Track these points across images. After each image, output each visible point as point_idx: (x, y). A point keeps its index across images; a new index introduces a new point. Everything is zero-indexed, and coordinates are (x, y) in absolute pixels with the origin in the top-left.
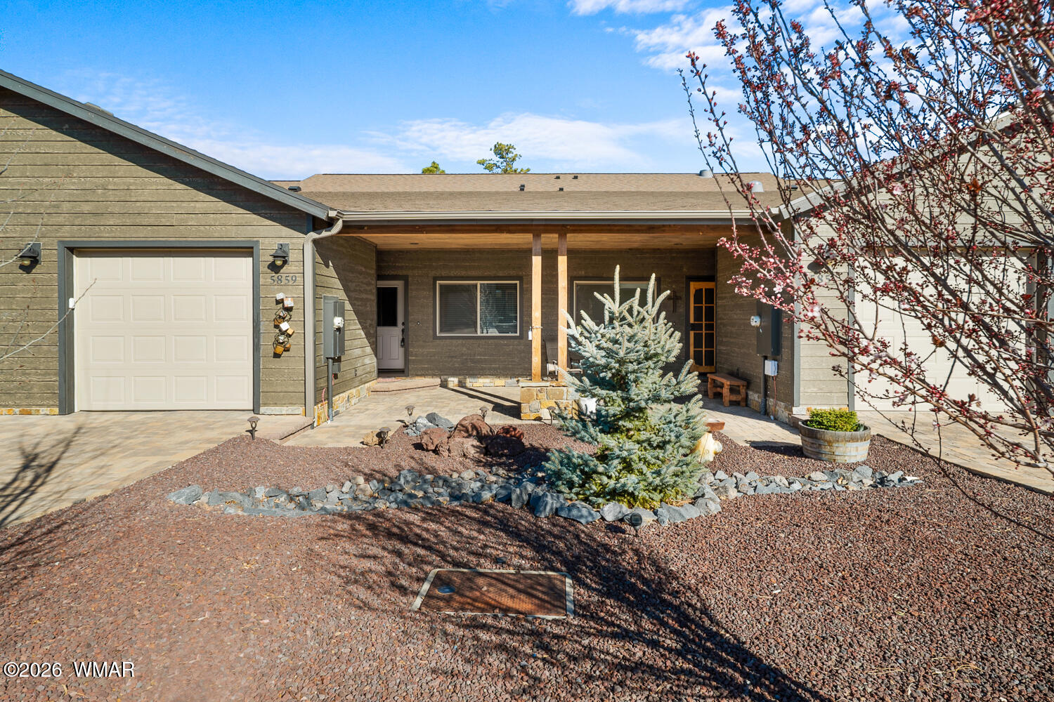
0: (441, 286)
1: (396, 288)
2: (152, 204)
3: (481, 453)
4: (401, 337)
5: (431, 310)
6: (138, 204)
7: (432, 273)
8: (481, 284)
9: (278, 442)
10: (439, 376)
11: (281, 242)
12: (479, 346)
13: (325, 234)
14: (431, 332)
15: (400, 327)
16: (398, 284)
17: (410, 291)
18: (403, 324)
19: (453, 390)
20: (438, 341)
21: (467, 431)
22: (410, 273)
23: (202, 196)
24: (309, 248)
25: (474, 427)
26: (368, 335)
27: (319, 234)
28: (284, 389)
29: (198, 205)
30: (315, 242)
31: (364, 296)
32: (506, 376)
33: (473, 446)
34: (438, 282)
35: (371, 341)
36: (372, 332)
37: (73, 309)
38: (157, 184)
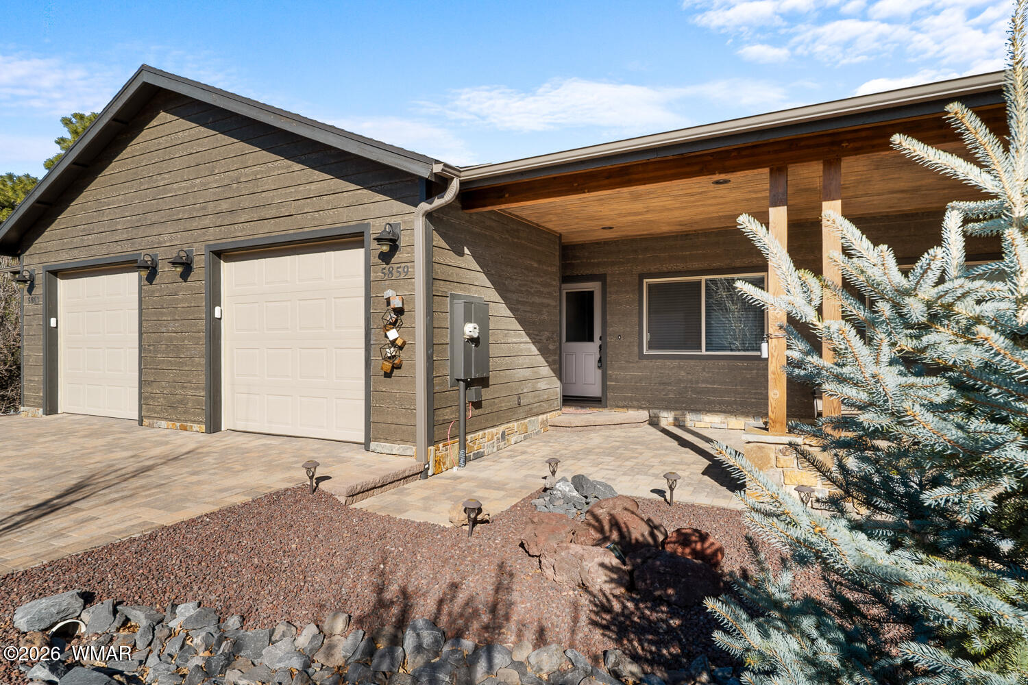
0: (650, 286)
1: (593, 292)
2: (274, 193)
3: (619, 582)
4: (598, 356)
5: (635, 320)
6: (263, 195)
7: (639, 269)
8: (706, 280)
9: (342, 500)
10: (648, 408)
11: (392, 221)
12: (704, 370)
13: (438, 202)
14: (636, 349)
15: (597, 342)
16: (594, 286)
17: (608, 295)
18: (601, 338)
19: (665, 432)
20: (645, 362)
21: (600, 530)
22: (608, 270)
23: (317, 175)
24: (419, 224)
25: (615, 523)
26: (543, 351)
27: (431, 203)
28: (395, 421)
29: (313, 186)
30: (429, 215)
31: (537, 300)
32: (746, 414)
33: (602, 565)
34: (645, 281)
35: (550, 359)
36: (551, 347)
37: (220, 319)
38: (278, 168)
